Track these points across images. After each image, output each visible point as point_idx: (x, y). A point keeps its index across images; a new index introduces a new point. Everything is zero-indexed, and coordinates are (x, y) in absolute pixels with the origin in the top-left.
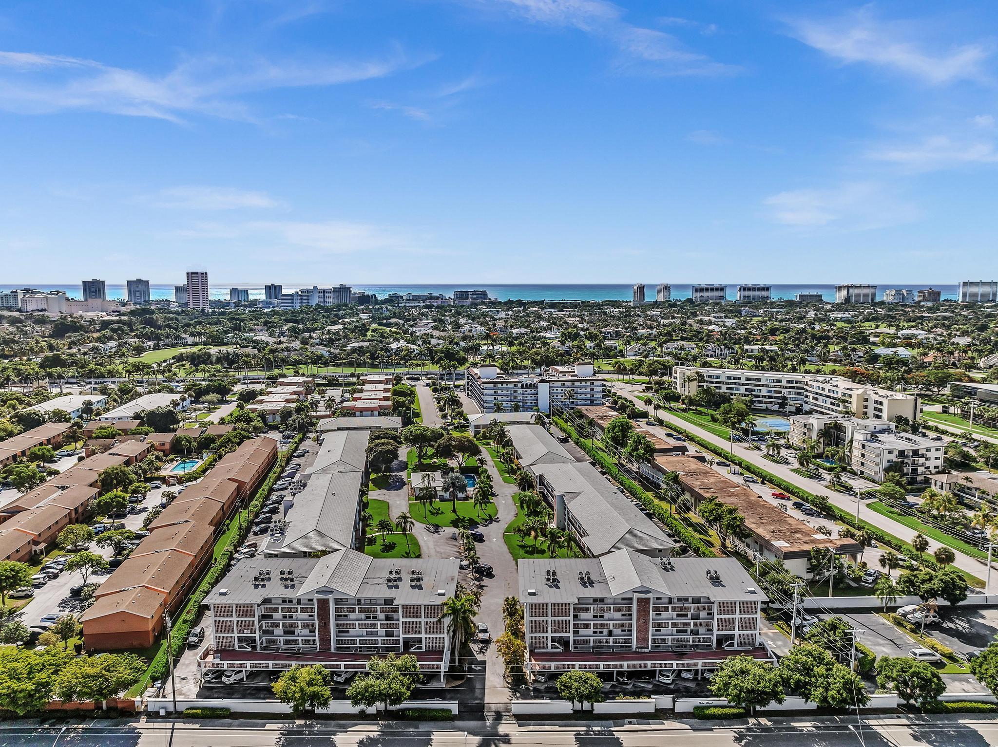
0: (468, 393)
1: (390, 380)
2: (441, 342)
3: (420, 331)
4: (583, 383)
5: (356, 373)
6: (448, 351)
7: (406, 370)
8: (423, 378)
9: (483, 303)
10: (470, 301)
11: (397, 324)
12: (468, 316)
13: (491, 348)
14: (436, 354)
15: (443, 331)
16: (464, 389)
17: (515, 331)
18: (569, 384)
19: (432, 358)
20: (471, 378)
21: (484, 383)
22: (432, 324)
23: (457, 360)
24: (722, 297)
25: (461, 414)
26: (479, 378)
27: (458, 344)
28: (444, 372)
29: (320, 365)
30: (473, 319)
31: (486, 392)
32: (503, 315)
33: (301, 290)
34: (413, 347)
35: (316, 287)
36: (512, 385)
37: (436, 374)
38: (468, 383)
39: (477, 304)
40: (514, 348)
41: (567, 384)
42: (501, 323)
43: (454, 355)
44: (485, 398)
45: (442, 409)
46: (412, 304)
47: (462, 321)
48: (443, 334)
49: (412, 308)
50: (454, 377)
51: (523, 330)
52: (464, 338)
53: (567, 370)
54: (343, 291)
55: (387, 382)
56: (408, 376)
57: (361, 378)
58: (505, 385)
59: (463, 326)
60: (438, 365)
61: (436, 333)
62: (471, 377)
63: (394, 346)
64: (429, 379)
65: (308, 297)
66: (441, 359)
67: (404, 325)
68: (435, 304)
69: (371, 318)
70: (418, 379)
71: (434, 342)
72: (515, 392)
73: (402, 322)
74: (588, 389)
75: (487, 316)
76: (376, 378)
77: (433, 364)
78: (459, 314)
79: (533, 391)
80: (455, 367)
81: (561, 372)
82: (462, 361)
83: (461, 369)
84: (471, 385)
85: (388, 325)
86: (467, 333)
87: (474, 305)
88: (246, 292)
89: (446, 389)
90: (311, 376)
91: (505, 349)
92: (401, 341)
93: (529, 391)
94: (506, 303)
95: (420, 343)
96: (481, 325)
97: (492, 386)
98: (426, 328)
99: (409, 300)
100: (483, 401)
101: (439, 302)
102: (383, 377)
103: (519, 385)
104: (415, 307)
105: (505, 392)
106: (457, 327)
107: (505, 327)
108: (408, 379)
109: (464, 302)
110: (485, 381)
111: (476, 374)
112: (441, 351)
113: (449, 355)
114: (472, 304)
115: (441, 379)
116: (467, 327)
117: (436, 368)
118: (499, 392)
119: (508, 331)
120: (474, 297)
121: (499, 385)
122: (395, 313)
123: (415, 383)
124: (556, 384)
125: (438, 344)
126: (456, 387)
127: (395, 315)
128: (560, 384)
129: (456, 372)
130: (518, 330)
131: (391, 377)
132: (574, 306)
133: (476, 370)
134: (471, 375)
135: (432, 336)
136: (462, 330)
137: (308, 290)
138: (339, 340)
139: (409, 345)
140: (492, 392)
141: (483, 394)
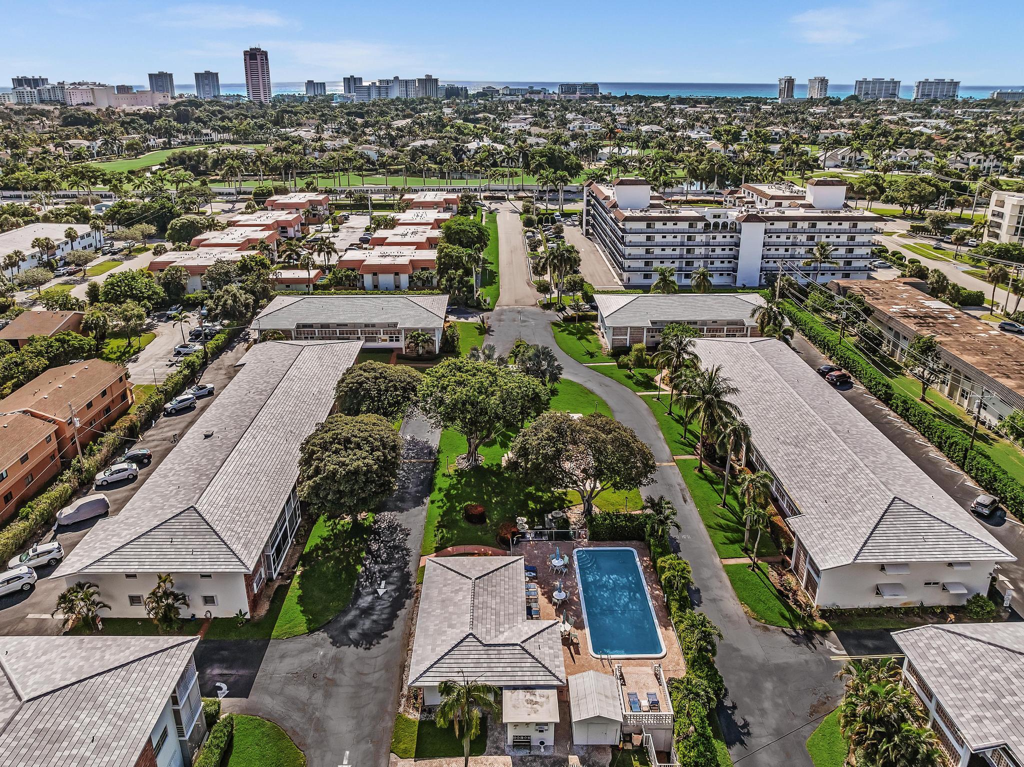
0: (587, 231)
1: (453, 201)
2: (542, 141)
3: (513, 126)
4: (835, 225)
5: (400, 187)
6: (553, 154)
7: (484, 183)
8: (511, 196)
9: (595, 98)
10: (578, 94)
11: (485, 119)
12: (578, 111)
13: (616, 150)
14: (533, 158)
15: (546, 127)
16: (581, 224)
17: (644, 128)
18: (805, 225)
19: (527, 165)
20: (593, 201)
21: (627, 219)
22: (531, 120)
23: (566, 168)
24: (894, 95)
25: (577, 286)
26: (615, 206)
27: (566, 144)
28: (545, 188)
29: (364, 173)
30: (584, 114)
31: (629, 238)
32: (621, 110)
33: (380, 81)
34: (500, 147)
35: (396, 78)
36: (684, 225)
37: (531, 191)
38: (588, 212)
39: (586, 99)
40: (651, 152)
41: (800, 225)
42: (623, 120)
43: (562, 159)
44: (628, 251)
45: (538, 270)
46: (509, 98)
47: (570, 116)
48: (543, 131)
49: (508, 102)
50: (561, 196)
51: (656, 128)
52: (574, 137)
53: (780, 193)
54: (429, 82)
55: (446, 206)
56: (487, 194)
57: (407, 196)
58: (670, 225)
59: (570, 122)
60: (537, 177)
61: (535, 130)
62: (595, 201)
63: (473, 145)
64: (520, 199)
65: (387, 88)
66: (540, 166)
67: (494, 120)
68: (536, 99)
69: (456, 112)
70: (502, 199)
71: (531, 140)
72: (689, 238)
73: (492, 117)
74: (844, 238)
75: (602, 110)
76: (430, 197)
77: (528, 174)
78: (566, 109)
79: (728, 239)
80: (564, 181)
81: (773, 198)
82: (575, 170)
83: (574, 184)
84: (594, 217)
85: (476, 121)
86: (577, 130)
87: (583, 100)
88: (323, 85)
89: (547, 221)
90: (326, 192)
91: (635, 152)
92: (485, 139)
93: (719, 238)
94: (622, 99)
95: (512, 142)
96: (595, 120)
97: (642, 225)
98: (523, 124)
99: (507, 95)
100: (623, 256)
101: (541, 96)
102: (441, 197)
103: (700, 225)
104: (512, 102)
105: (670, 238)
106: (564, 123)
107: (629, 123)
108: (486, 198)
109: (571, 97)
110: (627, 213)
111: (607, 198)
112: (541, 152)
113: (554, 161)
114: (581, 98)
115: (540, 199)
116: (577, 123)
117: (532, 182)
118: (658, 238)
119: (633, 128)
120: (583, 91)
121: (659, 225)
122: (485, 107)
123: (498, 206)
124: (779, 225)
125: (537, 144)
126: (566, 215)
127: (485, 109)
128: (785, 225)
129: (565, 188)
130: (647, 127)
131: (453, 196)
132: (710, 102)
133: (605, 190)
134: (595, 198)
135: (529, 134)
136: (571, 126)
137: (388, 82)
138: (402, 136)
139: (495, 145)
140: (642, 238)
141: (622, 240)
